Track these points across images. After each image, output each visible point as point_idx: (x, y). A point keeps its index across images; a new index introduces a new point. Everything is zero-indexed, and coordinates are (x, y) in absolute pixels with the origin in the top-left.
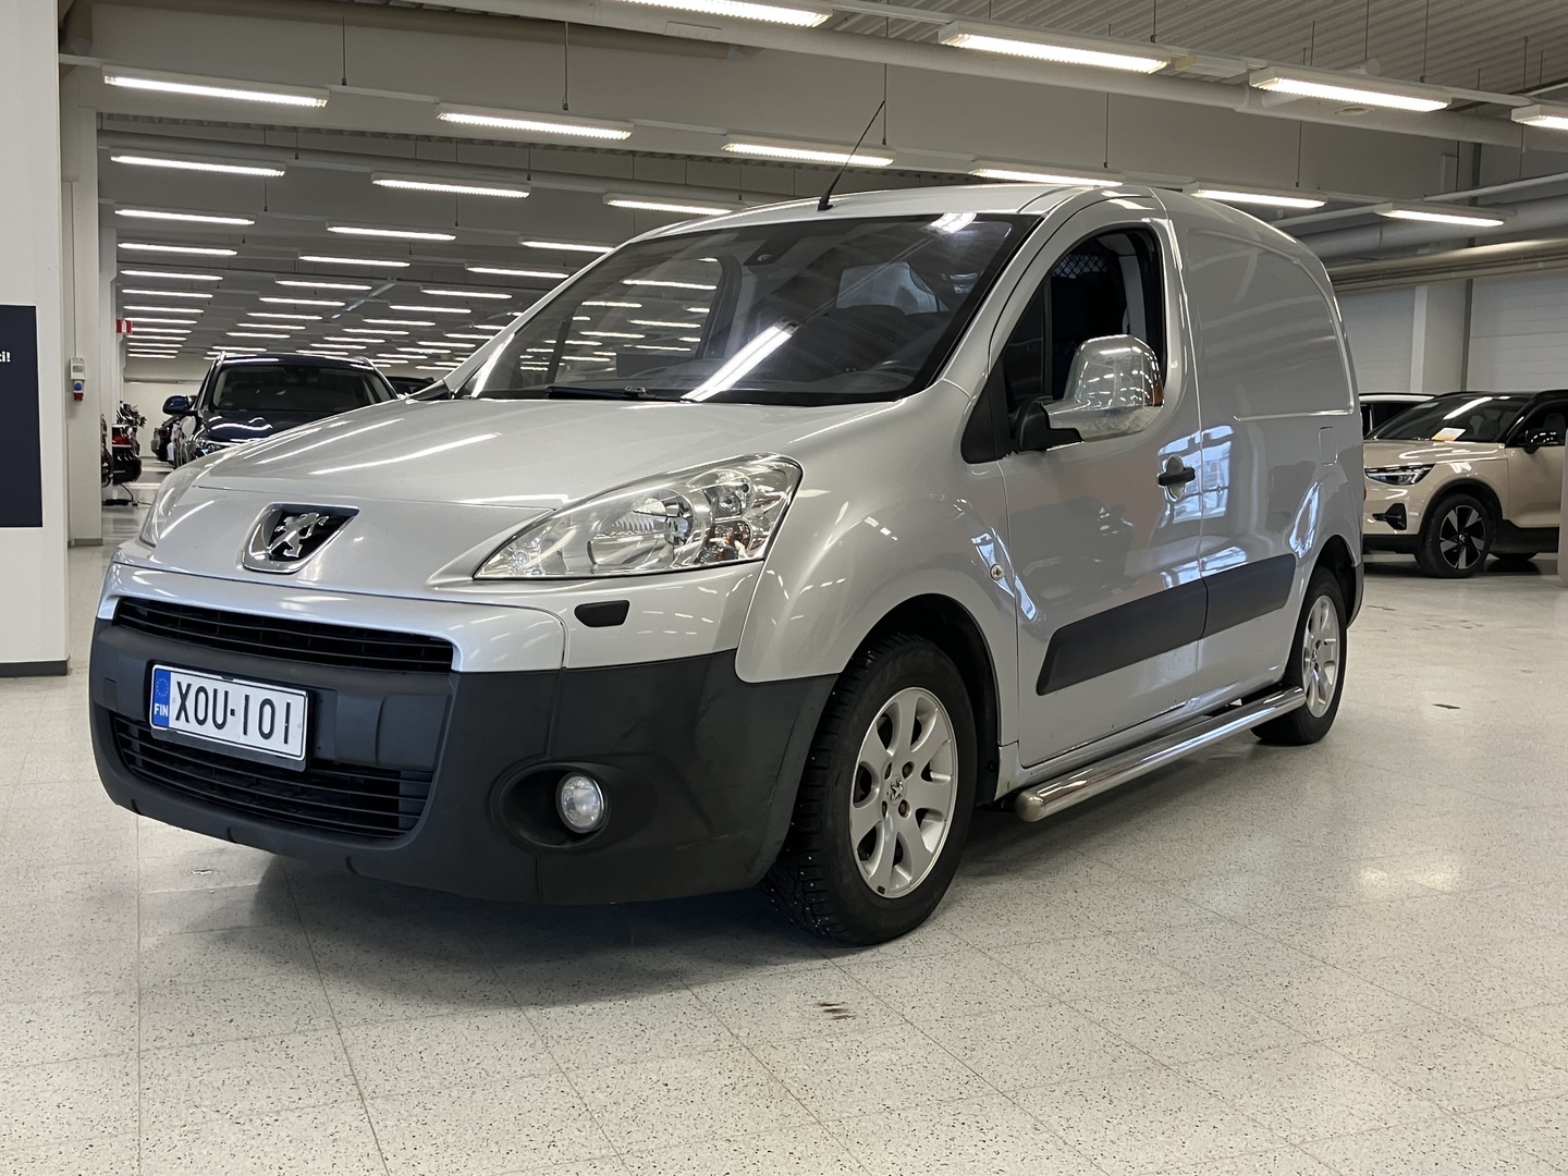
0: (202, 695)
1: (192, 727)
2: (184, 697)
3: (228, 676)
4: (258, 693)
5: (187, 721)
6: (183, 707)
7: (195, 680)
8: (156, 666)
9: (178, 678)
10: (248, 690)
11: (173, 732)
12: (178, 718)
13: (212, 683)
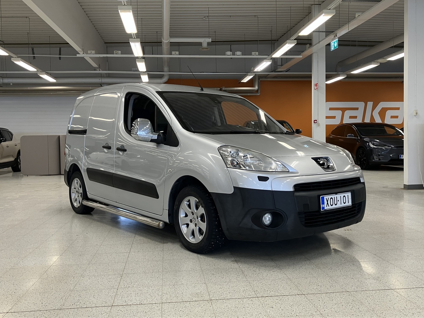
0: (332, 199)
1: (330, 207)
2: (327, 201)
3: (336, 193)
4: (342, 195)
5: (329, 206)
6: (328, 203)
7: (329, 197)
8: (321, 196)
9: (326, 197)
10: (340, 195)
11: (326, 210)
12: (327, 206)
13: (333, 196)
